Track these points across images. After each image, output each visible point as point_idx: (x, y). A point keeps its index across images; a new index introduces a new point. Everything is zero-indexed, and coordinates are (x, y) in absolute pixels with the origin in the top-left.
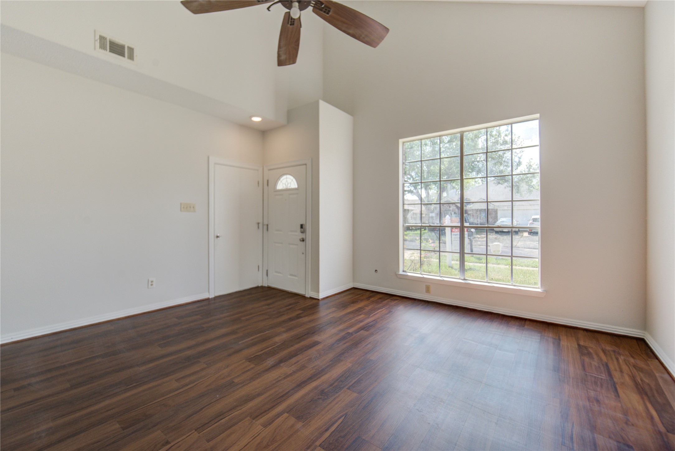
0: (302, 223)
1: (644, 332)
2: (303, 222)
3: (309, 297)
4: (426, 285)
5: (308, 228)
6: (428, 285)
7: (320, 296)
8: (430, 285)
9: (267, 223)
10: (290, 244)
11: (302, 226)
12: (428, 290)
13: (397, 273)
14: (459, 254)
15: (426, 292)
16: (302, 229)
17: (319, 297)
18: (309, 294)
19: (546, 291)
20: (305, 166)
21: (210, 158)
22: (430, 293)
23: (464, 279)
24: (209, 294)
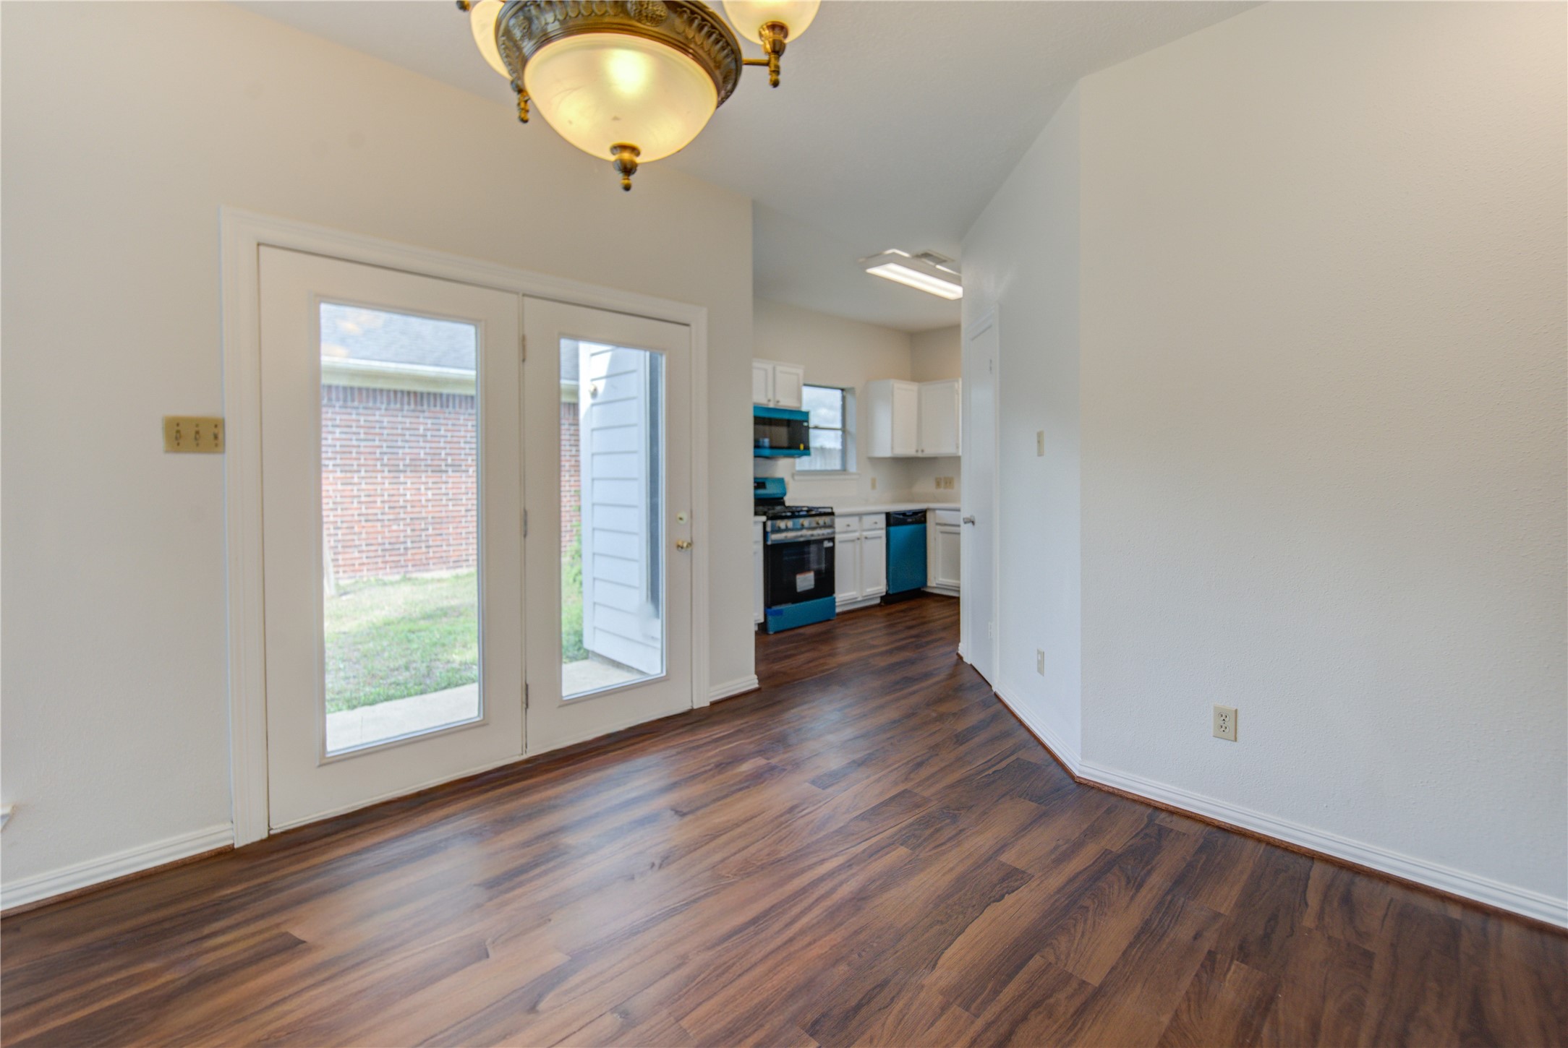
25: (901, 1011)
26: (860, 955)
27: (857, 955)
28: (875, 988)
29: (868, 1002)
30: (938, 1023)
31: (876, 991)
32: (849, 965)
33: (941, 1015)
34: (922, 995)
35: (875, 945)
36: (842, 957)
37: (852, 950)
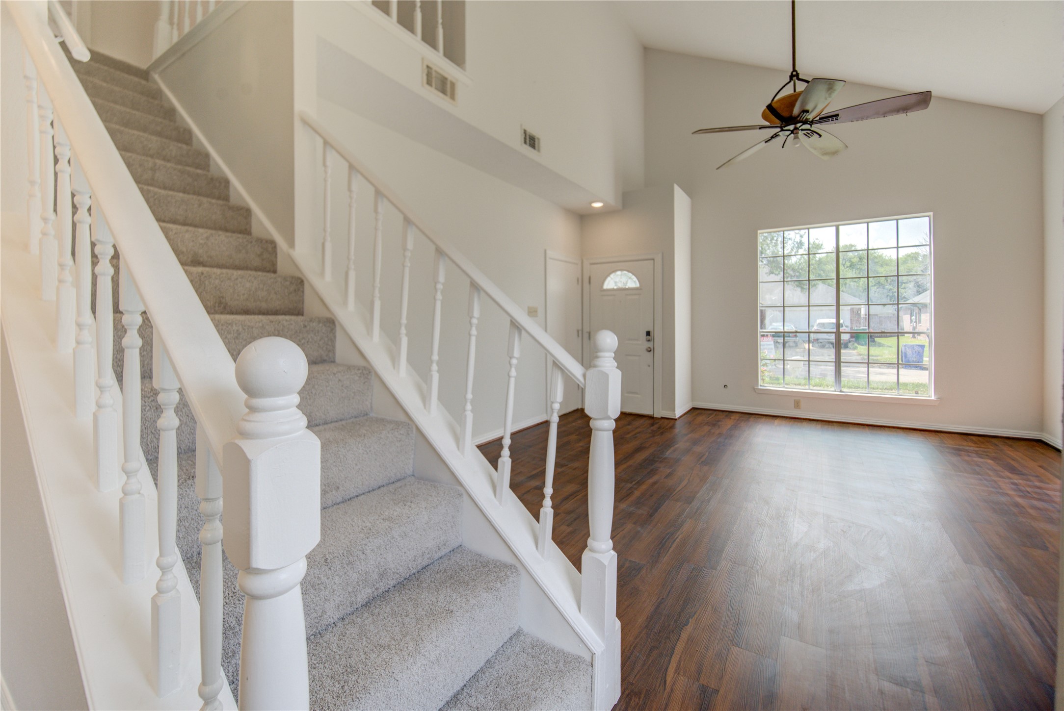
0: (648, 330)
1: (1040, 433)
2: (650, 329)
3: (659, 417)
4: (795, 400)
5: (657, 335)
6: (797, 399)
7: (677, 415)
8: (800, 400)
9: (588, 330)
10: (627, 355)
11: (648, 333)
12: (797, 405)
13: (755, 388)
14: (834, 363)
15: (795, 407)
16: (648, 337)
17: (675, 416)
18: (660, 412)
19: (940, 399)
20: (653, 261)
21: (548, 252)
22: (800, 408)
23: (841, 392)
24: (547, 416)
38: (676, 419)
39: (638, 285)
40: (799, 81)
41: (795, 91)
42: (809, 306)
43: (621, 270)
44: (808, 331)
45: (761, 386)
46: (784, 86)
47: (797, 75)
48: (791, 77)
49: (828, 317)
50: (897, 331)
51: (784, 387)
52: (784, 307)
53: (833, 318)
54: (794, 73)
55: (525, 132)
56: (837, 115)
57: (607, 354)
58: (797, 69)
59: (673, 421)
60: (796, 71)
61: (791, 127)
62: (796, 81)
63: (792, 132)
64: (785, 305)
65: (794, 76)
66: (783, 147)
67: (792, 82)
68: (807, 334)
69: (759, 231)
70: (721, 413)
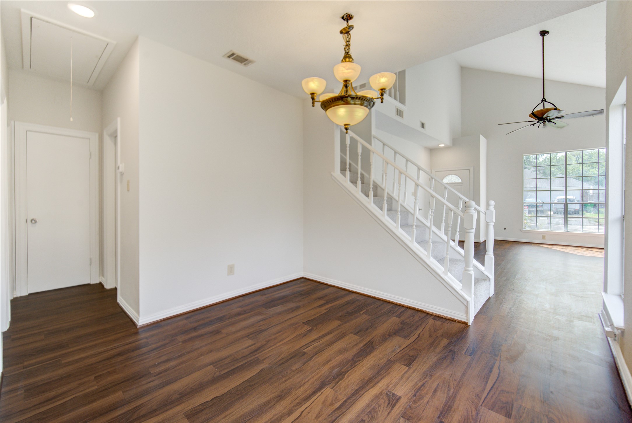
4: (542, 235)
7: (481, 241)
8: (545, 235)
12: (544, 237)
13: (521, 229)
15: (542, 239)
20: (469, 170)
22: (545, 239)
23: (567, 231)
25: (278, 358)
26: (287, 372)
27: (288, 373)
28: (284, 363)
29: (287, 360)
30: (268, 356)
31: (285, 362)
32: (292, 369)
33: (267, 357)
34: (270, 362)
35: (280, 376)
36: (293, 372)
37: (289, 374)
38: (481, 243)
39: (461, 182)
40: (546, 102)
41: (544, 108)
42: (550, 191)
43: (452, 174)
44: (550, 202)
45: (524, 229)
46: (539, 104)
47: (545, 101)
48: (542, 101)
49: (561, 196)
50: (598, 202)
51: (537, 229)
52: (537, 191)
53: (563, 196)
54: (544, 99)
55: (421, 122)
56: (563, 117)
57: (492, 206)
58: (545, 98)
59: (479, 244)
60: (545, 99)
61: (542, 121)
62: (545, 102)
63: (543, 122)
64: (537, 190)
65: (544, 100)
66: (538, 127)
67: (543, 103)
68: (549, 204)
69: (523, 155)
70: (503, 241)
